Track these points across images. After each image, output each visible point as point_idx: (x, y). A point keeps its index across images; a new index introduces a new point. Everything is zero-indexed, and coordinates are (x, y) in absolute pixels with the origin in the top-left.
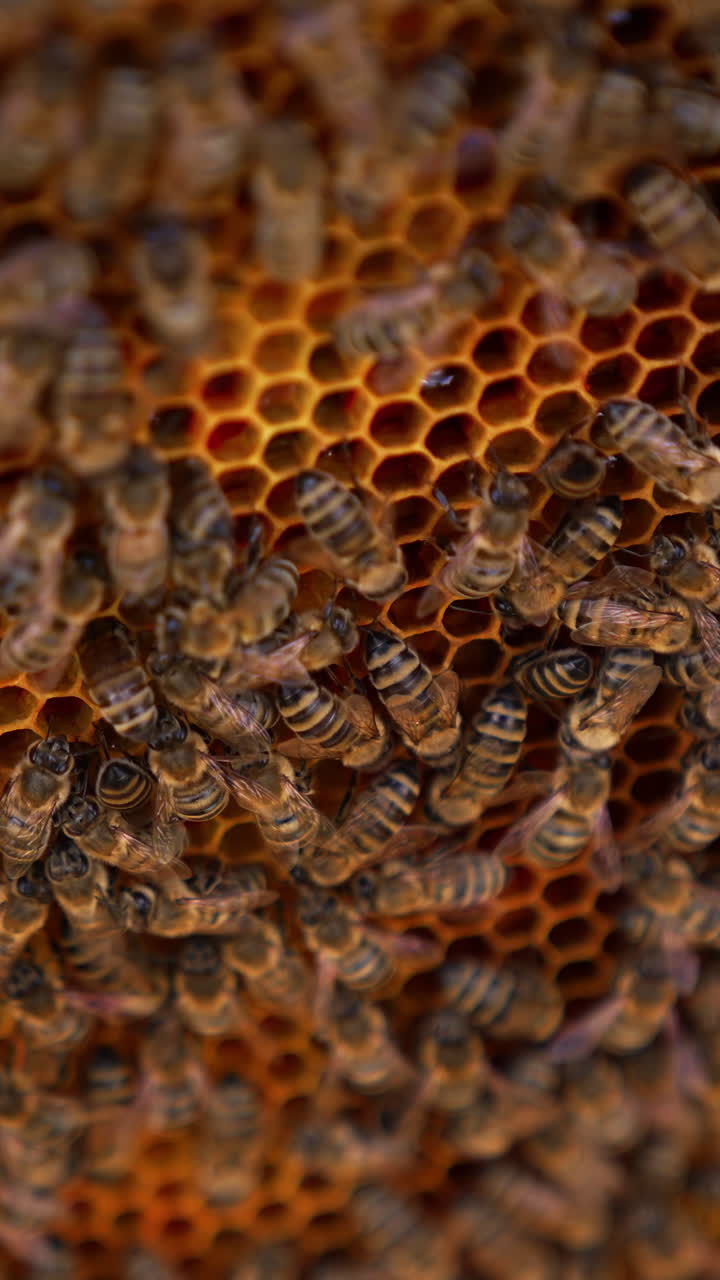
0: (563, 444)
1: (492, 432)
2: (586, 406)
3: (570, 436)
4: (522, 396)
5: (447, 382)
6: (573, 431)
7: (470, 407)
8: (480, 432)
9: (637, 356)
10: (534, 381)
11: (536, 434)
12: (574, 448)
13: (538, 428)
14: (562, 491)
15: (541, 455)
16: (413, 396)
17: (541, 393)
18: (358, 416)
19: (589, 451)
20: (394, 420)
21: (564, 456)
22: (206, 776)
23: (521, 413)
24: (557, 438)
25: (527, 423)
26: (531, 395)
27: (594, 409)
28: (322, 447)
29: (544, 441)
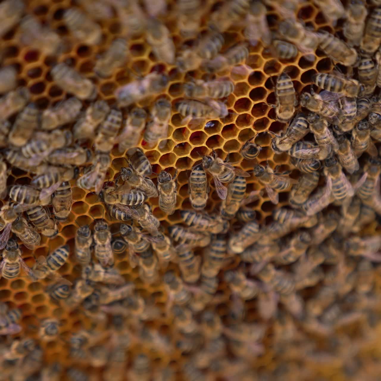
0: (247, 144)
1: (226, 140)
2: (254, 133)
3: (249, 142)
4: (235, 130)
5: (213, 125)
6: (250, 141)
7: (219, 133)
8: (223, 140)
9: (268, 118)
10: (238, 125)
11: (239, 141)
12: (250, 145)
13: (239, 139)
14: (247, 157)
15: (240, 147)
16: (203, 130)
17: (240, 129)
18: (187, 136)
19: (255, 145)
20: (197, 137)
21: (247, 147)
22: (142, 239)
23: (235, 135)
24: (245, 142)
25: (236, 138)
26: (237, 130)
27: (256, 134)
28: (176, 145)
29: (241, 143)
